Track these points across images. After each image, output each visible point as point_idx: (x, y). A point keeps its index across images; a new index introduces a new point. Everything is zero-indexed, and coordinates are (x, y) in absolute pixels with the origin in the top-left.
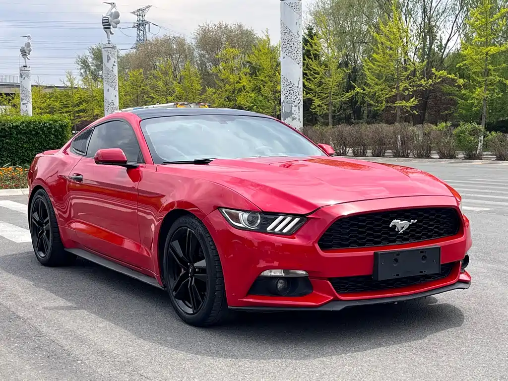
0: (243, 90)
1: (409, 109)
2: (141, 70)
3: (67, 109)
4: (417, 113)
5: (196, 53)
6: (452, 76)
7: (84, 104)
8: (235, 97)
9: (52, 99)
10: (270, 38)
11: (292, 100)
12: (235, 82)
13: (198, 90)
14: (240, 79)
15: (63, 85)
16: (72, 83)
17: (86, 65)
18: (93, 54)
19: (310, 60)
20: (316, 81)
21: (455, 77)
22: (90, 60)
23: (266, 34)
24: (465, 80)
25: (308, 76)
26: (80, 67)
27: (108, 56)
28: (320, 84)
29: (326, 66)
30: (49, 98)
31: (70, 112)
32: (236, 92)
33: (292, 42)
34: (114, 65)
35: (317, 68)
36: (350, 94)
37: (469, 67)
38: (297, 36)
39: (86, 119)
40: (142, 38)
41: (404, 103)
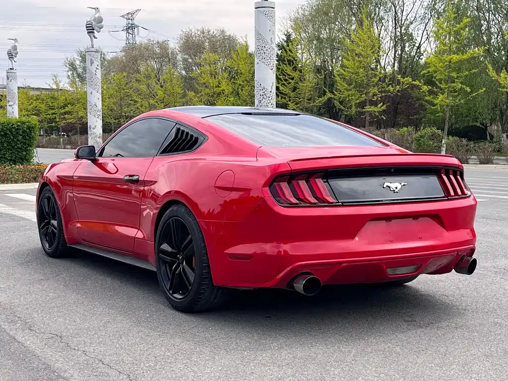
0: (222, 94)
1: (377, 114)
2: (125, 74)
3: (53, 111)
4: (385, 118)
5: (179, 57)
6: (417, 83)
7: (69, 106)
8: (214, 100)
9: (39, 101)
10: (248, 44)
11: (265, 104)
12: (215, 86)
13: (179, 94)
14: (219, 83)
15: (49, 87)
16: (57, 85)
17: (73, 68)
18: (81, 56)
19: (284, 66)
20: (291, 86)
21: (420, 84)
22: (78, 62)
23: (245, 40)
24: (429, 87)
25: (282, 81)
26: (67, 69)
27: (91, 59)
28: (295, 89)
29: (300, 71)
30: (35, 100)
31: (56, 114)
32: (215, 96)
33: (266, 49)
34: (97, 69)
35: (291, 74)
36: (322, 99)
37: (433, 74)
38: (270, 42)
39: (71, 120)
40: (131, 41)
41: (373, 108)
